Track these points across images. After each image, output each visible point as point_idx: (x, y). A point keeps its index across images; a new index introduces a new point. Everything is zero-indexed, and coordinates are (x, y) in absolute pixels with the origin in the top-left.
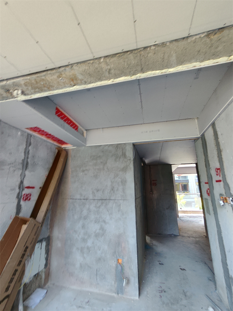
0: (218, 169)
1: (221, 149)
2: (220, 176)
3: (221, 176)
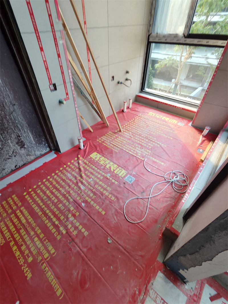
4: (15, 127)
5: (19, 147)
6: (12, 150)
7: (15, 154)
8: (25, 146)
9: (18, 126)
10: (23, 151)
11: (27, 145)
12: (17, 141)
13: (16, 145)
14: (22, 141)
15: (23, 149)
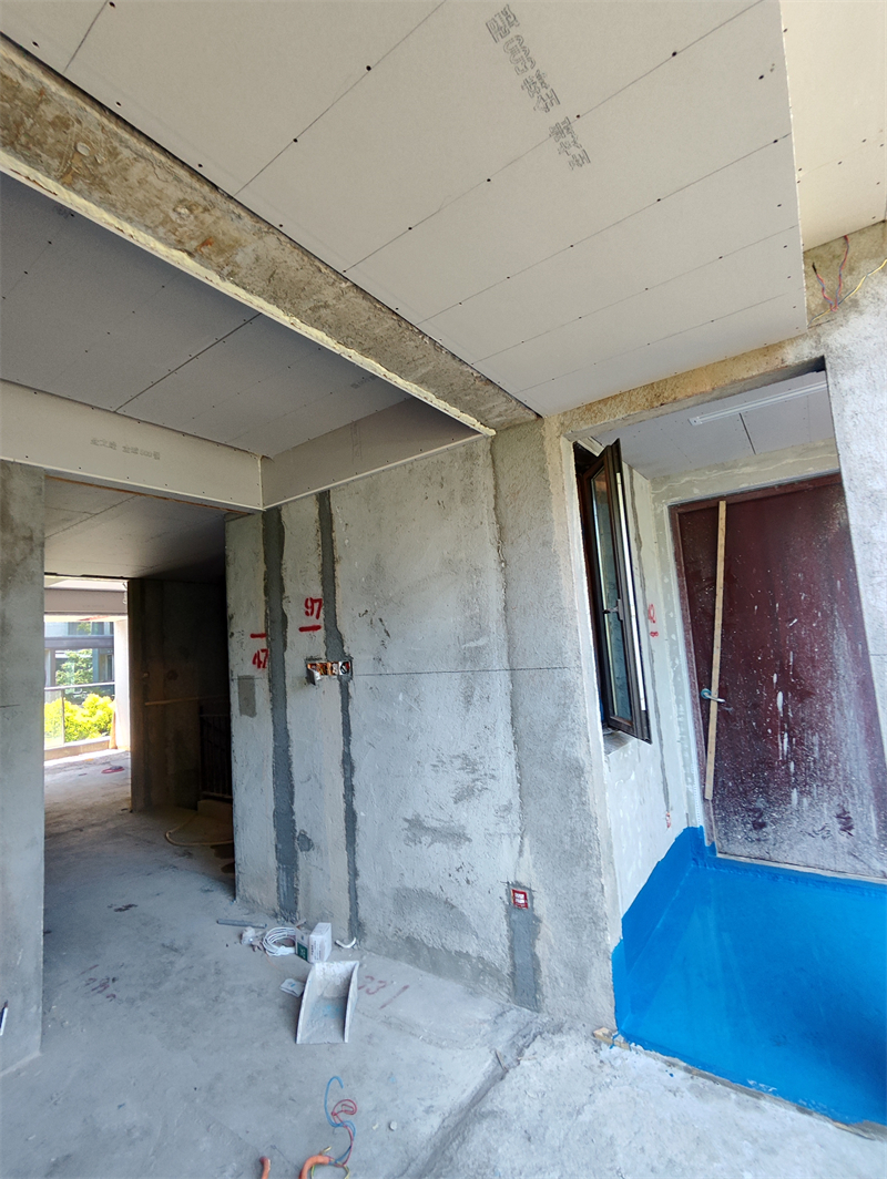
0: (313, 601)
1: (337, 556)
2: (318, 617)
3: (322, 615)
4: (845, 785)
5: (839, 826)
6: (823, 824)
7: (825, 834)
8: (852, 832)
9: (852, 788)
10: (843, 838)
11: (858, 833)
12: (839, 811)
13: (835, 819)
14: (849, 818)
15: (845, 834)
